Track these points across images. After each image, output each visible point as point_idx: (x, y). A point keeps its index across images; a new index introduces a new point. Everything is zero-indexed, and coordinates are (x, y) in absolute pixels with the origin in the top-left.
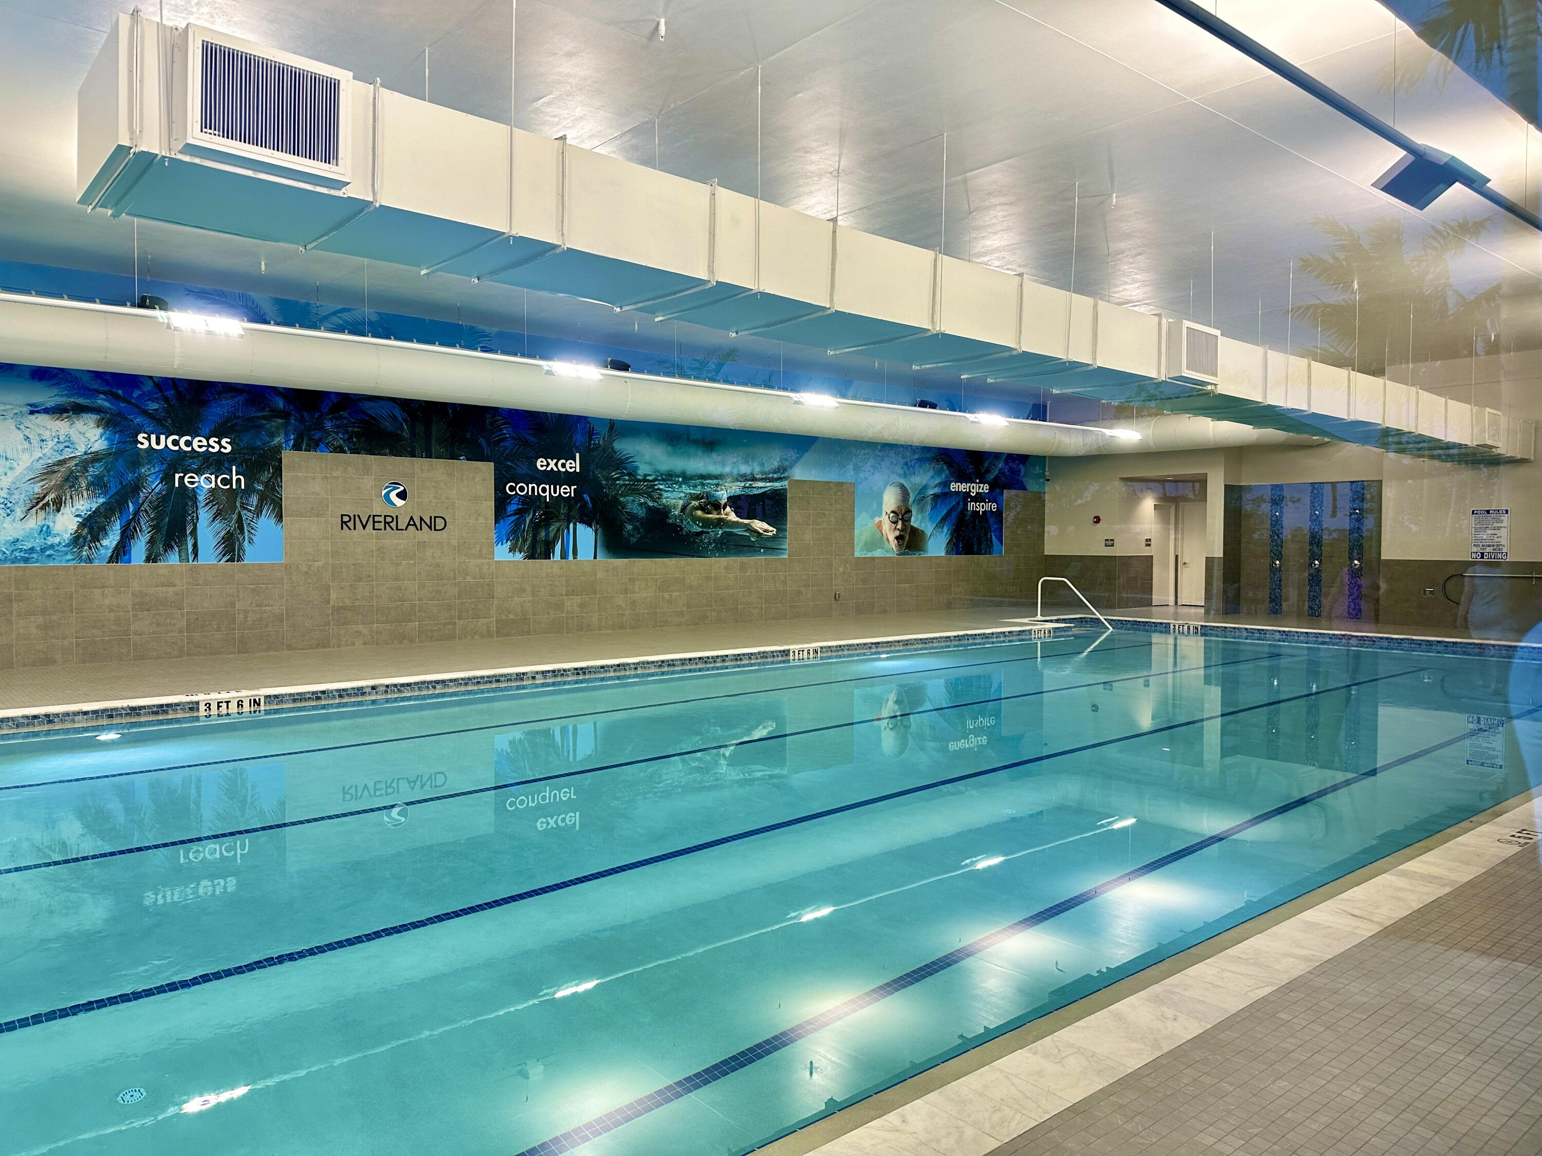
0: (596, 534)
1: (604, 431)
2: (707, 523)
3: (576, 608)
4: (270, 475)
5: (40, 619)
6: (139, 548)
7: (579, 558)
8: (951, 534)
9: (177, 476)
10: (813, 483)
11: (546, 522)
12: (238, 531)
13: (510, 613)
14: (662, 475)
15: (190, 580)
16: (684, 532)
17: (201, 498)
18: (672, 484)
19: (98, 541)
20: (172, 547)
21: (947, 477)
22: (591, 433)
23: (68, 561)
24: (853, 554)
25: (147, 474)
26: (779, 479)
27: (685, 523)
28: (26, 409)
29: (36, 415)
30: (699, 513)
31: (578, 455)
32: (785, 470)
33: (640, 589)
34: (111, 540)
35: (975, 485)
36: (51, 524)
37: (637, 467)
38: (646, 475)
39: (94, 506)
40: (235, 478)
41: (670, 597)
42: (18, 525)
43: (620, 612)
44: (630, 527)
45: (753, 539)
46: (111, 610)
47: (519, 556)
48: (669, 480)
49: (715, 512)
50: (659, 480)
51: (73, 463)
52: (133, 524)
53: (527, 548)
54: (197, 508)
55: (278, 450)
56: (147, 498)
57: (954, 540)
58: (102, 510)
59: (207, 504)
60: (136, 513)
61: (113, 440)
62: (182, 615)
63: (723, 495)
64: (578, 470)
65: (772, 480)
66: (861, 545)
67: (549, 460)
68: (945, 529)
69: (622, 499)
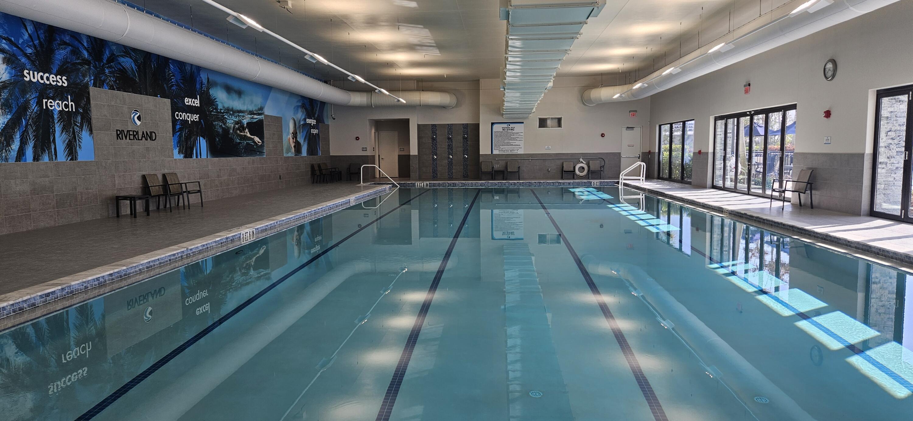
0: (207, 143)
1: (206, 83)
2: (241, 137)
4: (85, 103)
6: (29, 151)
7: (202, 157)
9: (44, 101)
10: (271, 117)
11: (189, 136)
12: (74, 140)
14: (226, 109)
15: (55, 173)
16: (235, 143)
17: (56, 117)
18: (229, 115)
19: (10, 146)
20: (45, 151)
22: (202, 84)
24: (283, 155)
25: (30, 98)
26: (262, 113)
27: (235, 137)
30: (238, 132)
31: (198, 96)
32: (263, 107)
33: (223, 175)
34: (16, 145)
37: (218, 105)
38: (221, 110)
39: (6, 120)
40: (70, 104)
44: (217, 139)
45: (255, 147)
46: (20, 195)
47: (182, 156)
48: (228, 113)
49: (243, 132)
50: (225, 113)
52: (25, 134)
53: (184, 152)
54: (54, 124)
55: (86, 86)
56: (31, 115)
58: (10, 124)
59: (58, 121)
60: (26, 126)
61: (12, 74)
62: (54, 197)
63: (245, 122)
64: (199, 106)
65: (258, 114)
66: (285, 150)
67: (189, 99)
69: (214, 123)
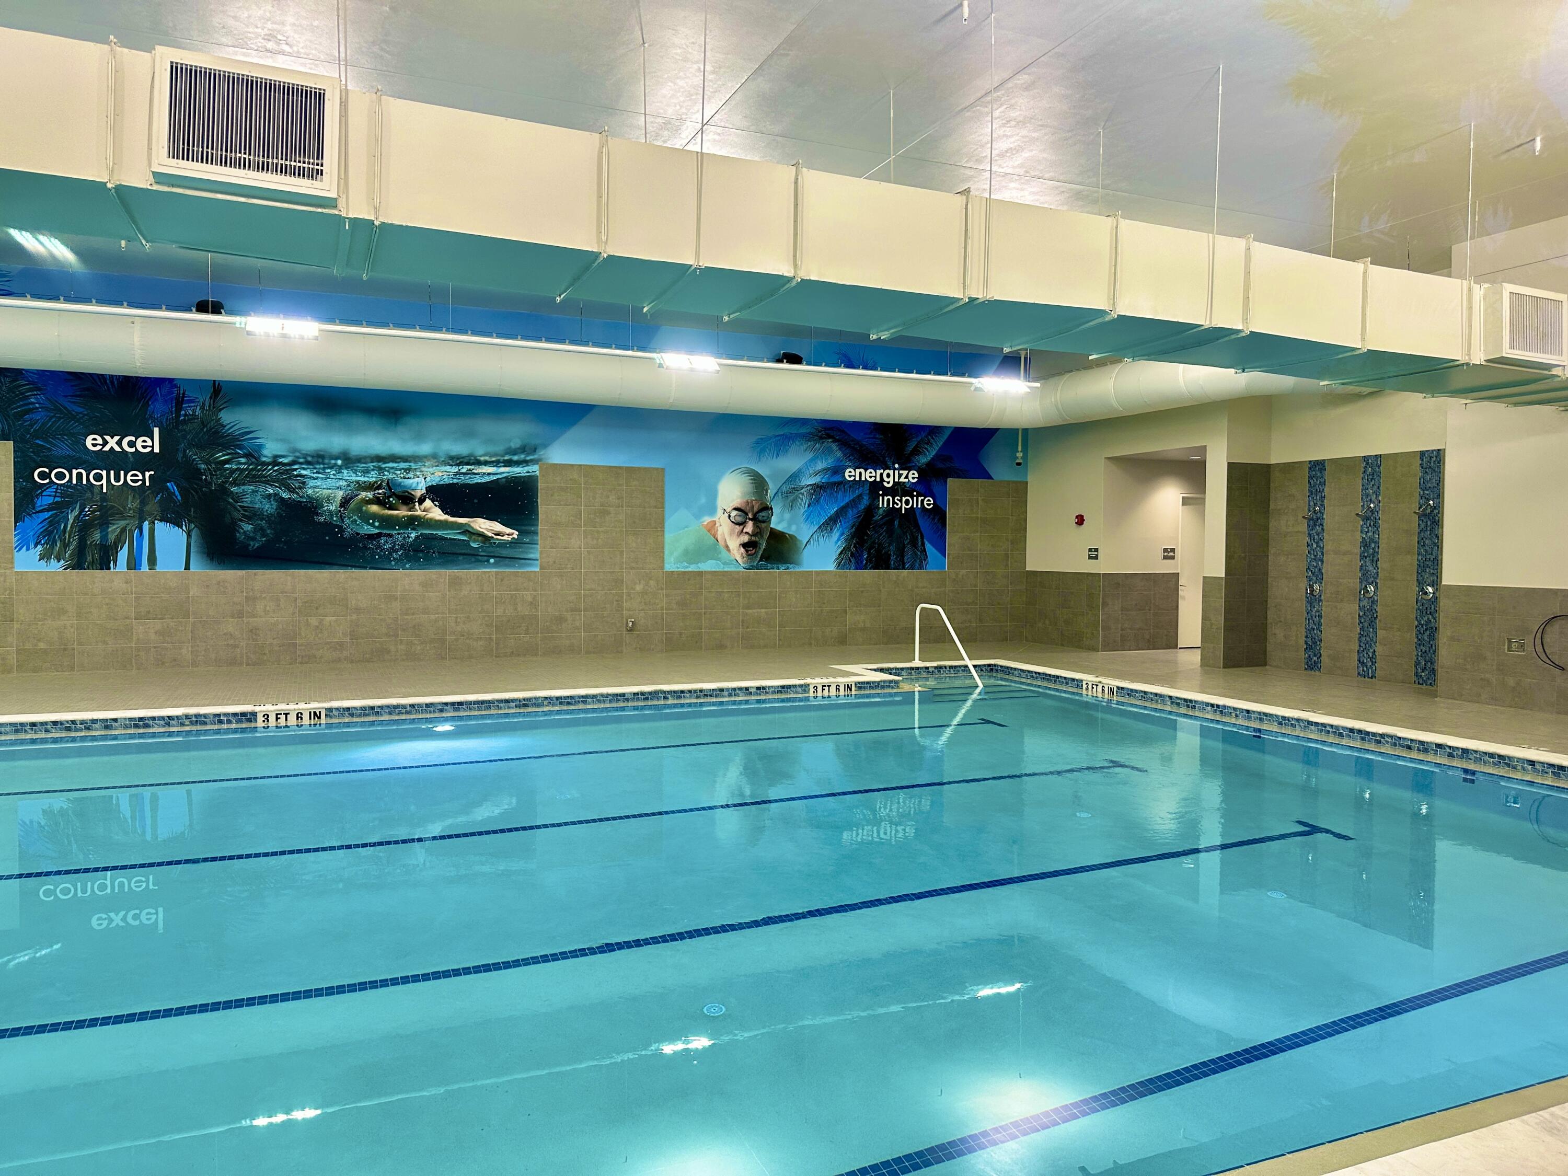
0: (189, 536)
1: (204, 398)
2: (388, 522)
3: (153, 637)
7: (158, 568)
8: (846, 540)
10: (587, 471)
13: (39, 640)
14: (305, 456)
16: (346, 535)
18: (324, 469)
21: (839, 460)
22: (180, 401)
24: (662, 568)
26: (525, 462)
27: (347, 521)
30: (374, 508)
31: (156, 431)
32: (534, 450)
33: (266, 612)
35: (891, 472)
37: (261, 446)
38: (276, 456)
41: (320, 623)
43: (231, 642)
44: (248, 527)
45: (474, 545)
47: (55, 566)
48: (319, 463)
49: (405, 507)
50: (301, 463)
53: (70, 556)
57: (853, 549)
63: (418, 485)
64: (157, 450)
65: (509, 463)
66: (676, 554)
67: (107, 438)
68: (836, 534)
69: (234, 489)
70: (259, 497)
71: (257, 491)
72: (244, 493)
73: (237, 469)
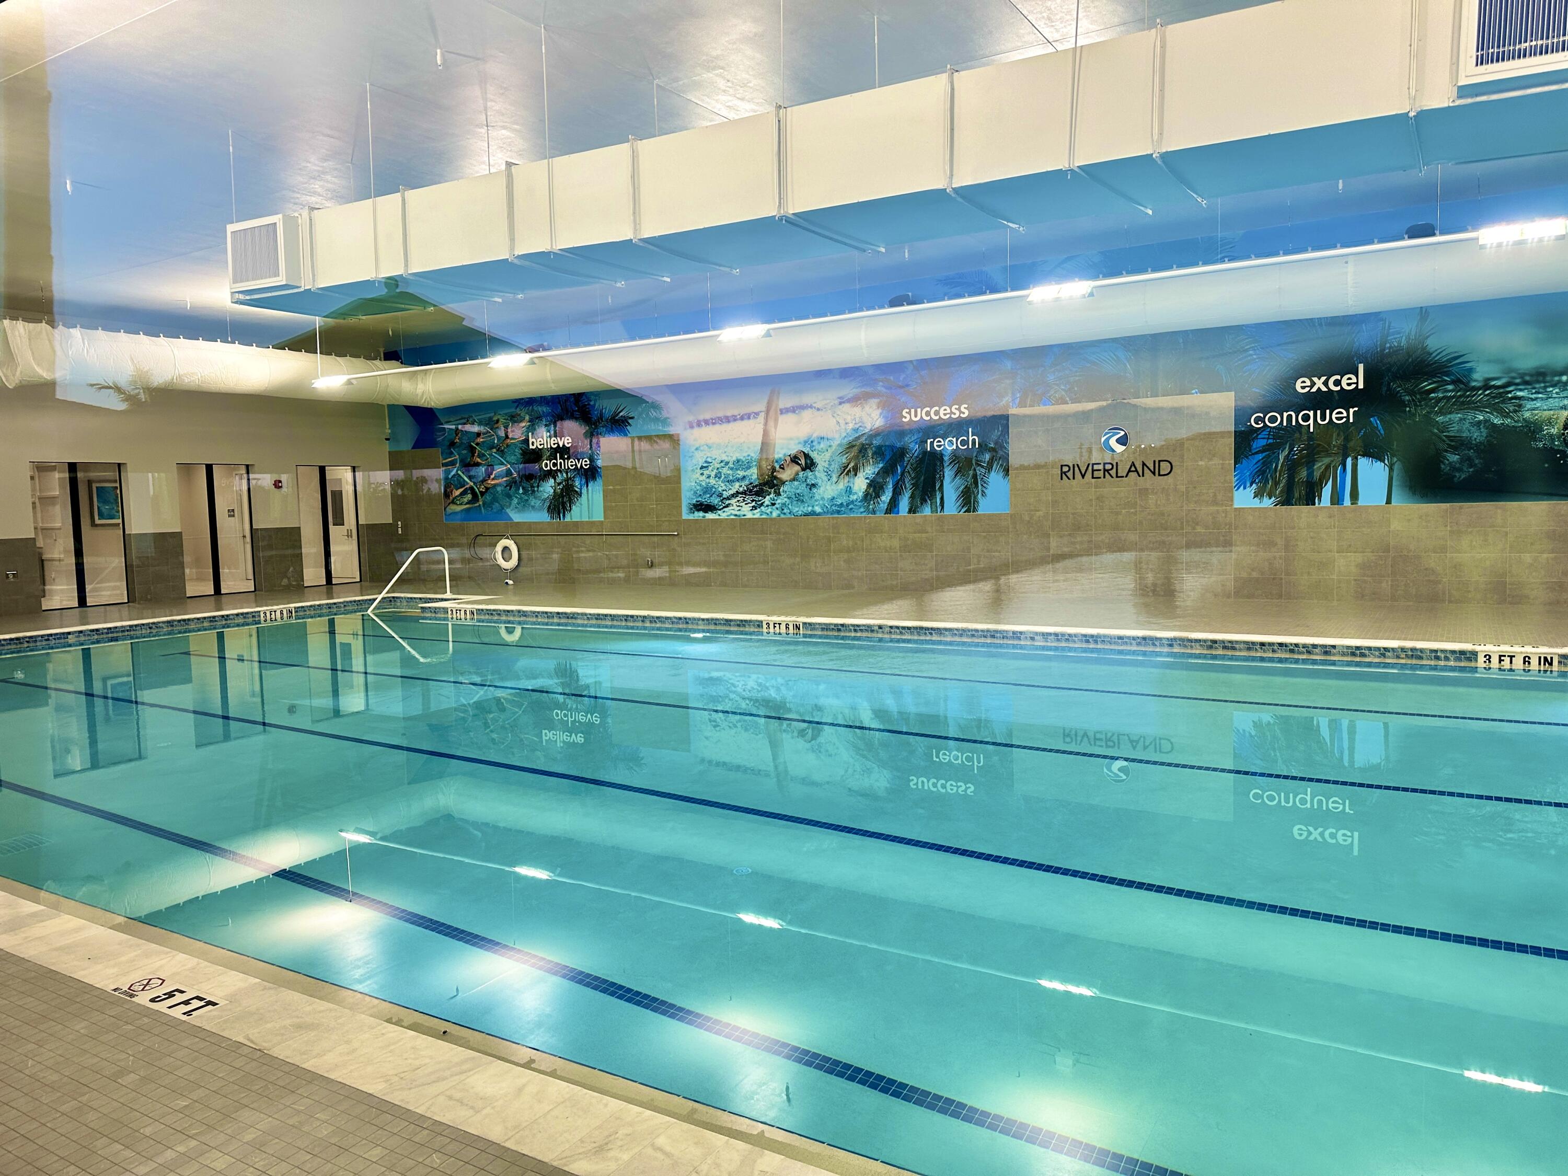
1: (1411, 324)
3: (1354, 569)
4: (999, 433)
5: (846, 556)
6: (904, 503)
7: (1360, 503)
9: (929, 441)
11: (1310, 460)
12: (974, 486)
13: (1253, 569)
14: (1522, 376)
15: (938, 528)
17: (946, 458)
19: (879, 497)
20: (926, 501)
22: (1385, 334)
23: (861, 513)
28: (837, 402)
29: (843, 405)
34: (886, 497)
36: (852, 485)
39: (877, 470)
40: (971, 439)
42: (834, 487)
43: (1433, 578)
46: (886, 551)
47: (1268, 502)
50: (1517, 384)
51: (864, 438)
52: (900, 483)
53: (1279, 494)
54: (943, 468)
56: (909, 461)
58: (881, 473)
59: (951, 463)
60: (902, 474)
61: (887, 417)
62: (932, 557)
64: (1361, 386)
67: (1315, 379)
69: (1440, 419)
70: (1467, 425)
71: (1464, 419)
72: (1451, 422)
73: (1444, 398)
